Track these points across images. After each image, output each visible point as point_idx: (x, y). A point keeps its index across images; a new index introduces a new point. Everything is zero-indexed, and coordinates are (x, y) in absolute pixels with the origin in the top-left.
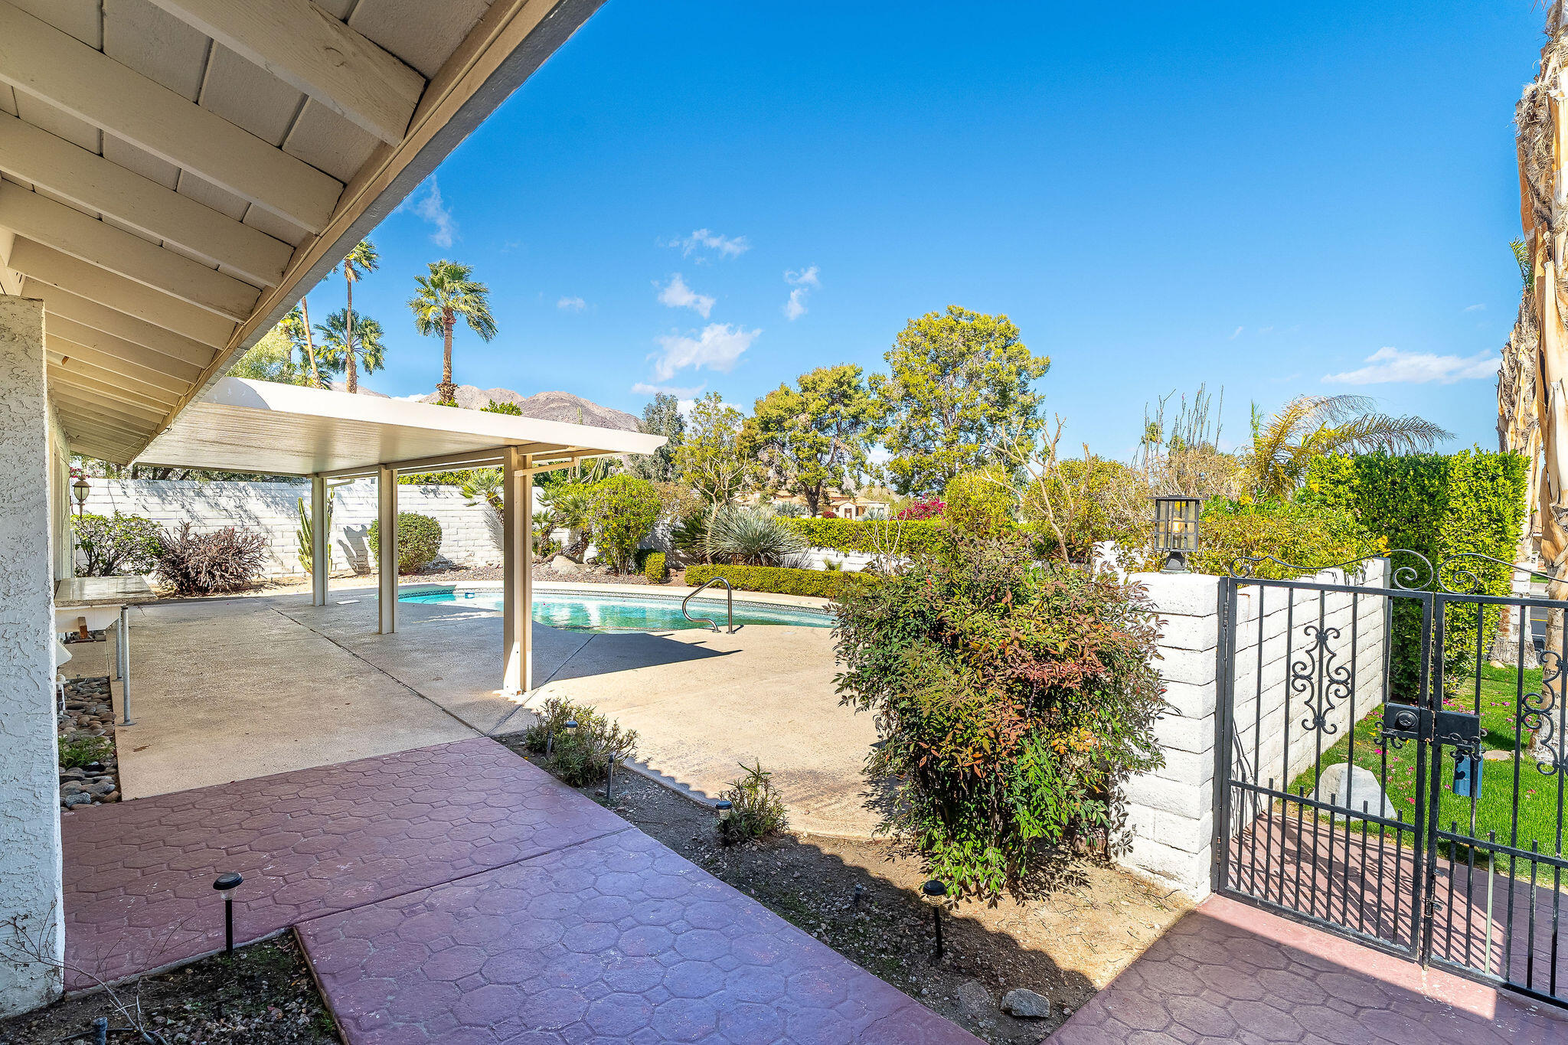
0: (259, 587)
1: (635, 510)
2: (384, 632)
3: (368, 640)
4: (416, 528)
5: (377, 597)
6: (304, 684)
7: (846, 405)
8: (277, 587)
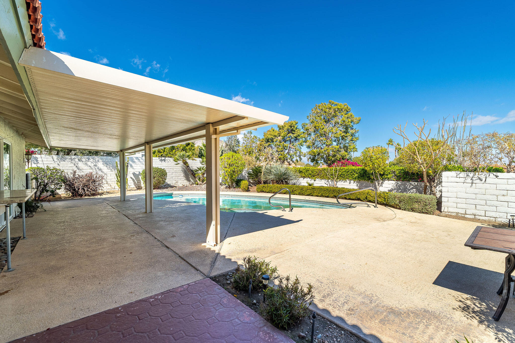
0: (102, 194)
1: (237, 165)
2: (148, 212)
3: (141, 216)
4: (158, 172)
5: (145, 197)
6: (111, 240)
7: (293, 134)
8: (108, 194)
